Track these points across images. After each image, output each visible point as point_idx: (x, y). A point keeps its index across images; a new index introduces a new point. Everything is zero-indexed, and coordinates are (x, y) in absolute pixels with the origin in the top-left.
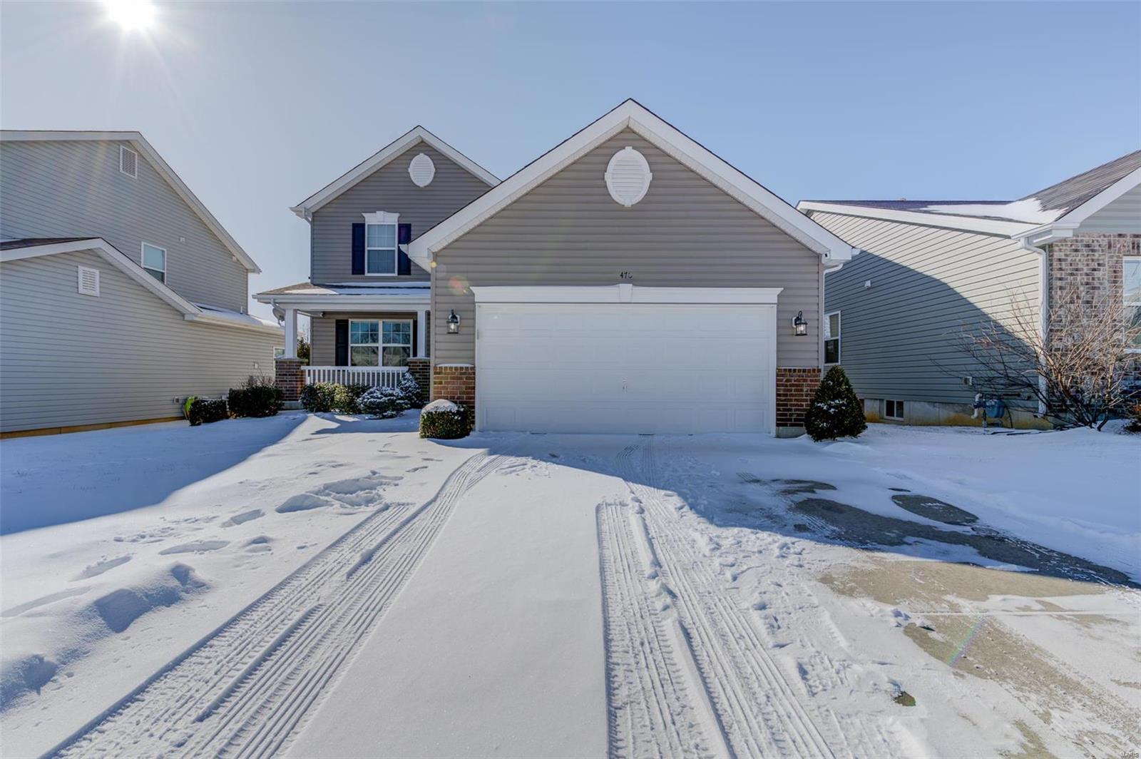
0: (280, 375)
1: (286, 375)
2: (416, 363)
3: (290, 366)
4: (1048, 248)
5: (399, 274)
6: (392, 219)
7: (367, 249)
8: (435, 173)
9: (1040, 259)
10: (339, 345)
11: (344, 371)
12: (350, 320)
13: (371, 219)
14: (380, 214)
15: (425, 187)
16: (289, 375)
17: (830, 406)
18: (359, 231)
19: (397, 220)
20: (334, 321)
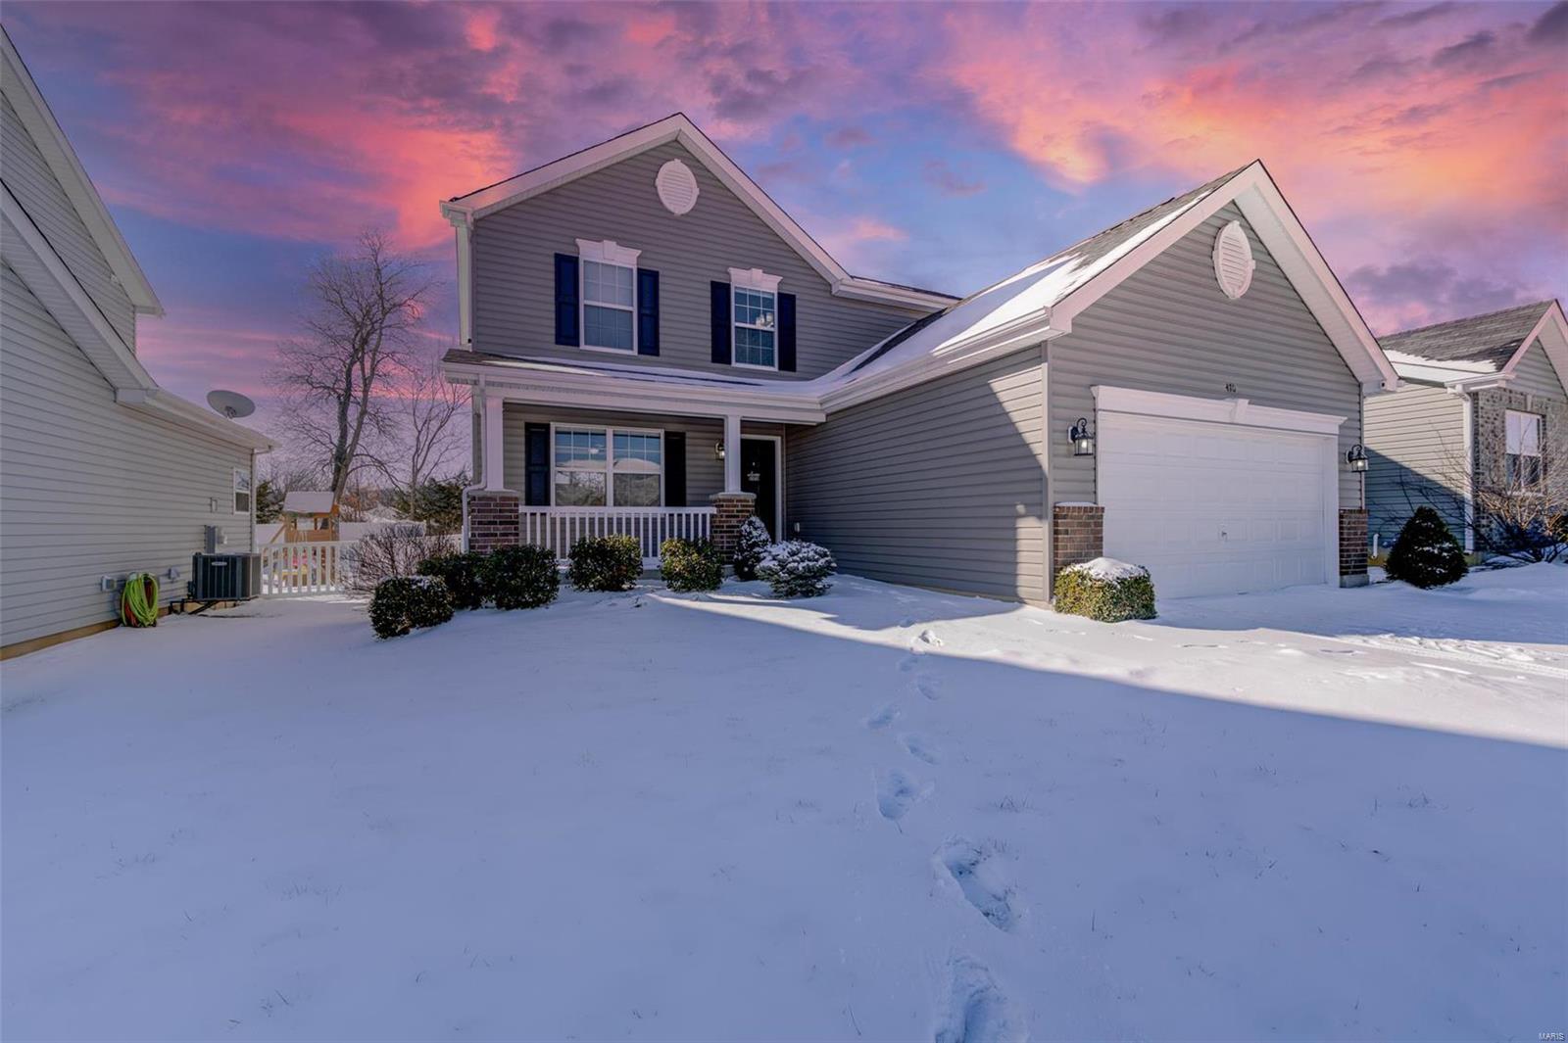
0: (480, 523)
1: (495, 523)
2: (731, 501)
3: (503, 505)
4: (1474, 396)
5: (640, 352)
6: (627, 258)
7: (582, 302)
8: (699, 197)
9: (1467, 407)
10: (532, 468)
11: (543, 515)
12: (553, 426)
13: (590, 251)
14: (610, 246)
15: (682, 215)
16: (501, 523)
17: (1442, 550)
18: (567, 269)
19: (635, 262)
20: (522, 424)
